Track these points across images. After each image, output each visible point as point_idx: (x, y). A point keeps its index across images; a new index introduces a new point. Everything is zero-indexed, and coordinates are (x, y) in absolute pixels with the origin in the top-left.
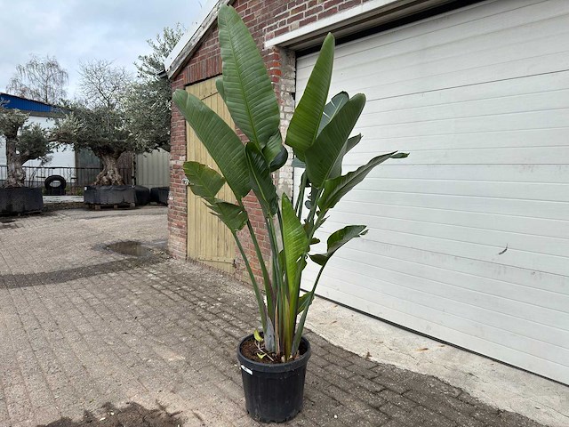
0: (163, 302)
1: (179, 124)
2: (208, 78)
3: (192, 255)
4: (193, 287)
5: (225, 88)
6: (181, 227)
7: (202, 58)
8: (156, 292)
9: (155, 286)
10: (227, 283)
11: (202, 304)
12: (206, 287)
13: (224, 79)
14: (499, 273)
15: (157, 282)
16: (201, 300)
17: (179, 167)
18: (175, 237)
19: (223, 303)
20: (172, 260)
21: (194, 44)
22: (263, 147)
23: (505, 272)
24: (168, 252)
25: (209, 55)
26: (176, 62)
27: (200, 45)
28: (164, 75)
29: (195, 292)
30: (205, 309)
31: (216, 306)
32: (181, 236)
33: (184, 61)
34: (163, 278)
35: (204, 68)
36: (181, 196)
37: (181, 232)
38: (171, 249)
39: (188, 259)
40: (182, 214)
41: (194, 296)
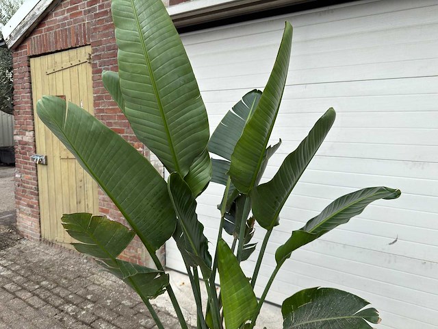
0: (20, 312)
1: (24, 97)
2: (57, 51)
3: (47, 235)
4: (54, 281)
5: (123, 89)
6: (31, 207)
7: (50, 29)
8: (10, 296)
9: (7, 286)
10: (93, 270)
11: (69, 308)
12: (70, 280)
13: (121, 76)
14: (389, 262)
15: (9, 280)
16: (68, 302)
17: (26, 143)
18: (25, 217)
19: (94, 302)
20: (23, 242)
21: (39, 13)
22: (186, 174)
23: (395, 262)
24: (18, 232)
25: (58, 26)
26: (17, 31)
27: (45, 15)
28: (3, 44)
29: (58, 290)
30: (75, 317)
31: (87, 310)
32: (33, 216)
33: (27, 30)
34: (16, 272)
35: (52, 39)
36: (30, 173)
37: (33, 211)
38: (21, 229)
39: (42, 240)
40: (32, 193)
41: (58, 295)
